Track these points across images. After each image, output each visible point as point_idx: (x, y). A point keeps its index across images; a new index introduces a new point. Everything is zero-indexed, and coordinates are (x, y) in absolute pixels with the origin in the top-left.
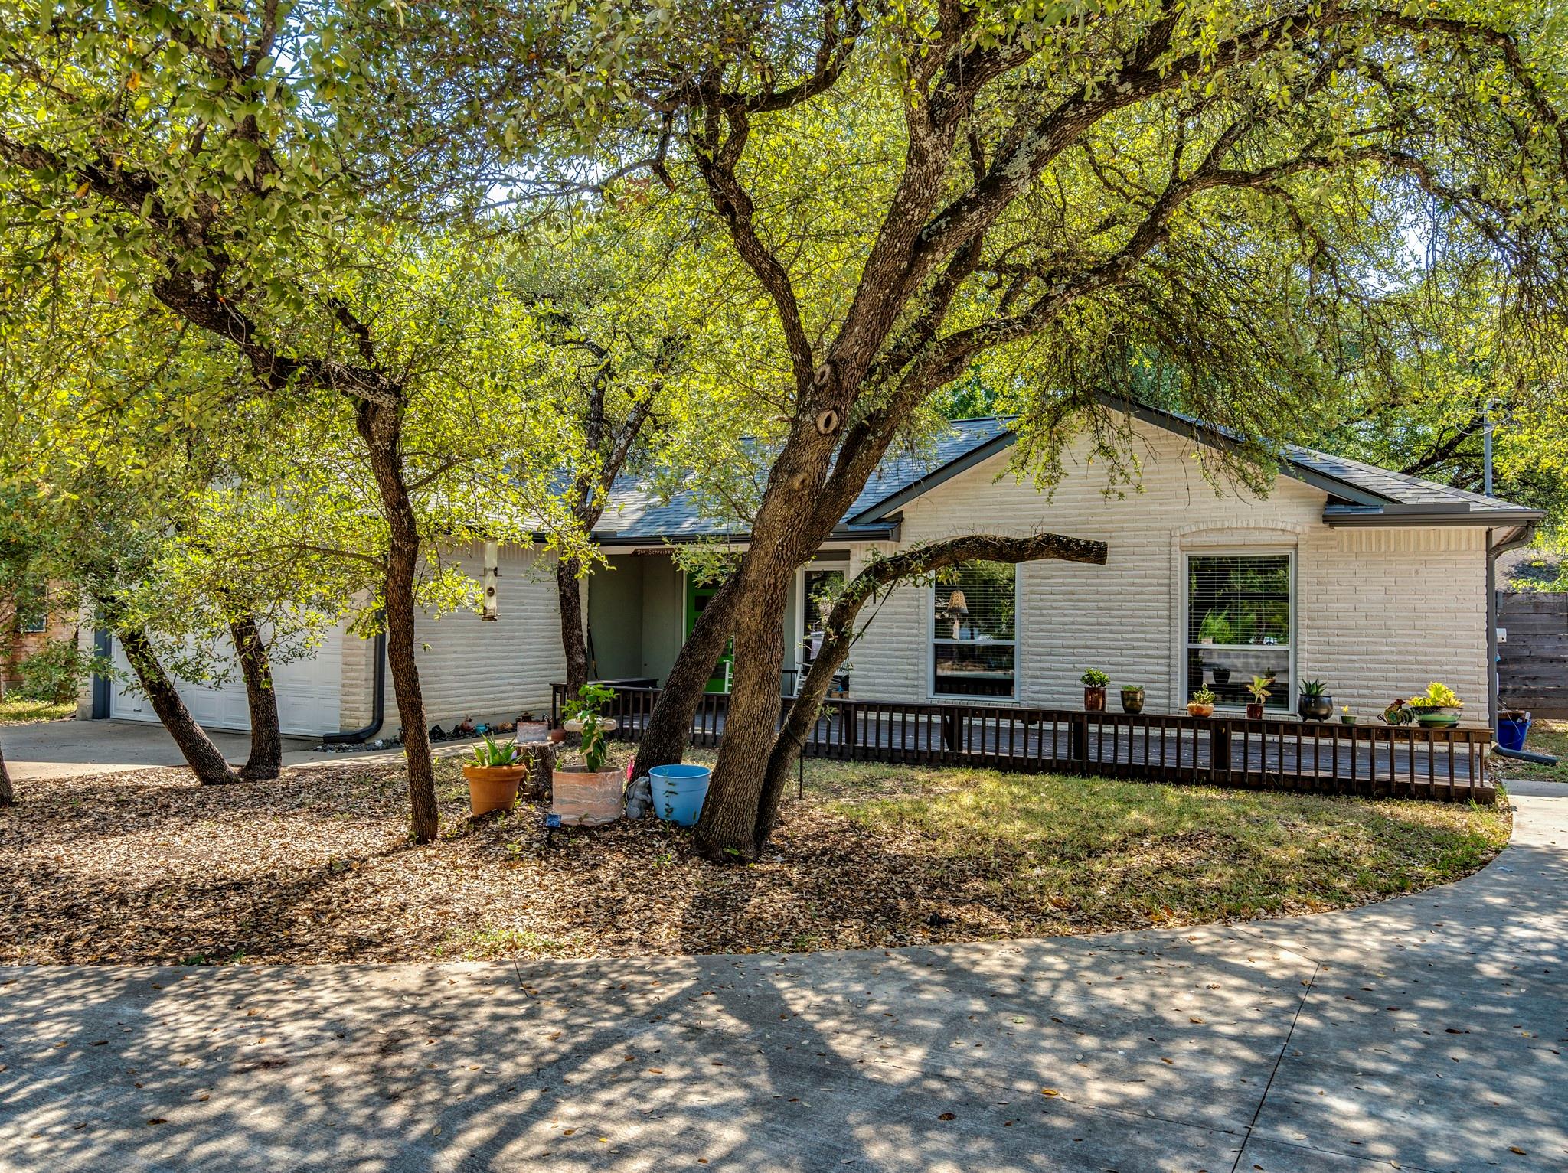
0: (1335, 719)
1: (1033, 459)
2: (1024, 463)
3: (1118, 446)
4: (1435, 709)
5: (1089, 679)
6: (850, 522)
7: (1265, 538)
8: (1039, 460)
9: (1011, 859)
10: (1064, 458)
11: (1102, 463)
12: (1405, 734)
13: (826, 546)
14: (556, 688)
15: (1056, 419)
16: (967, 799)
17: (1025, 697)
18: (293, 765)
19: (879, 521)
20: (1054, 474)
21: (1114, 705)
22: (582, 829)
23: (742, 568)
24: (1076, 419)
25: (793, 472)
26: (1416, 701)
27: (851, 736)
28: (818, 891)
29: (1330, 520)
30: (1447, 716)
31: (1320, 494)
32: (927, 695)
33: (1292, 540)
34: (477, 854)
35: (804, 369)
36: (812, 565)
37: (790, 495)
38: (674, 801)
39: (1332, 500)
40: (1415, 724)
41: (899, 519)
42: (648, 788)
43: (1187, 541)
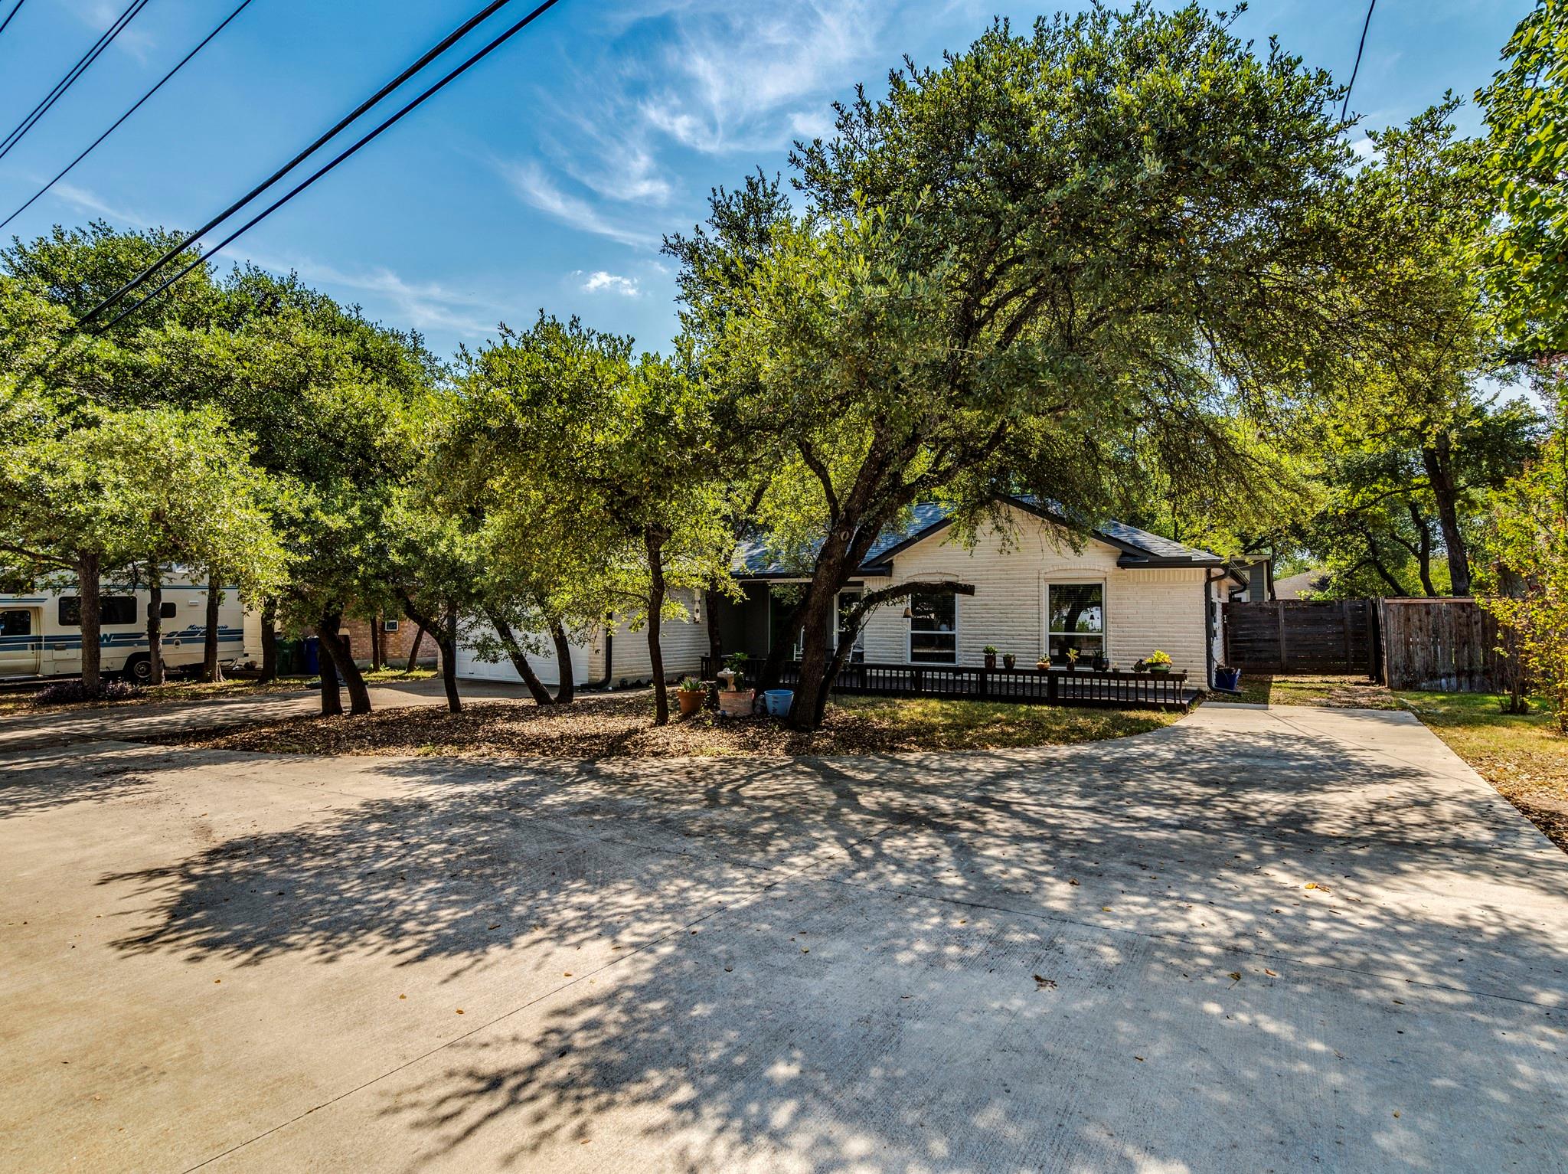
0: (1110, 670)
1: (961, 534)
2: (956, 536)
3: (1006, 526)
4: (1158, 664)
5: (987, 651)
6: (864, 566)
7: (1090, 574)
8: (964, 534)
9: (932, 729)
10: (978, 532)
11: (997, 536)
12: (1145, 677)
13: (851, 579)
14: (703, 659)
15: (973, 513)
16: (919, 709)
17: (960, 662)
18: (578, 698)
19: (880, 565)
20: (973, 541)
21: (1000, 664)
22: (734, 718)
23: (807, 597)
24: (984, 512)
25: (830, 557)
26: (1149, 660)
27: (864, 684)
28: (842, 739)
29: (1122, 564)
30: (1164, 667)
31: (1118, 551)
32: (908, 661)
33: (1103, 575)
34: (691, 727)
35: (834, 511)
36: (844, 590)
37: (829, 568)
38: (777, 706)
39: (1124, 554)
40: (1148, 672)
41: (891, 564)
42: (764, 700)
43: (1048, 576)
